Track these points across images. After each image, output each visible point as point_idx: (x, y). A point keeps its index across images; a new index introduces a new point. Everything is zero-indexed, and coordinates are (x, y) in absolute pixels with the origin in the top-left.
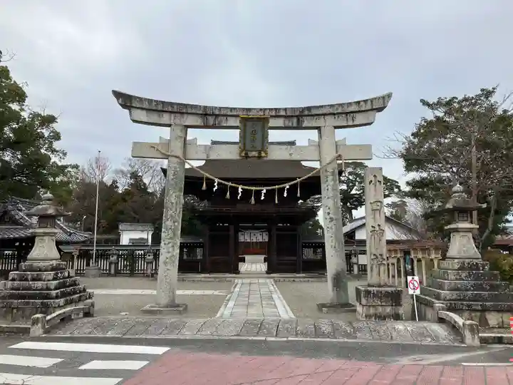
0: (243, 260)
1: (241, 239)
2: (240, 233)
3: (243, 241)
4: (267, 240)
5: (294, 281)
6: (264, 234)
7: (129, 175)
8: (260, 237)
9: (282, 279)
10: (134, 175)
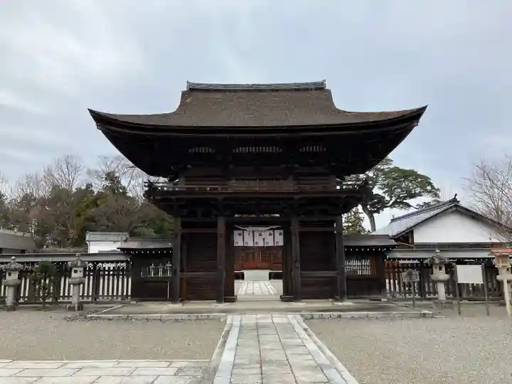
0: (242, 277)
1: (238, 241)
2: (236, 232)
3: (241, 244)
4: (281, 243)
5: (339, 316)
6: (277, 232)
7: (104, 176)
8: (270, 238)
9: (317, 314)
10: (111, 177)
